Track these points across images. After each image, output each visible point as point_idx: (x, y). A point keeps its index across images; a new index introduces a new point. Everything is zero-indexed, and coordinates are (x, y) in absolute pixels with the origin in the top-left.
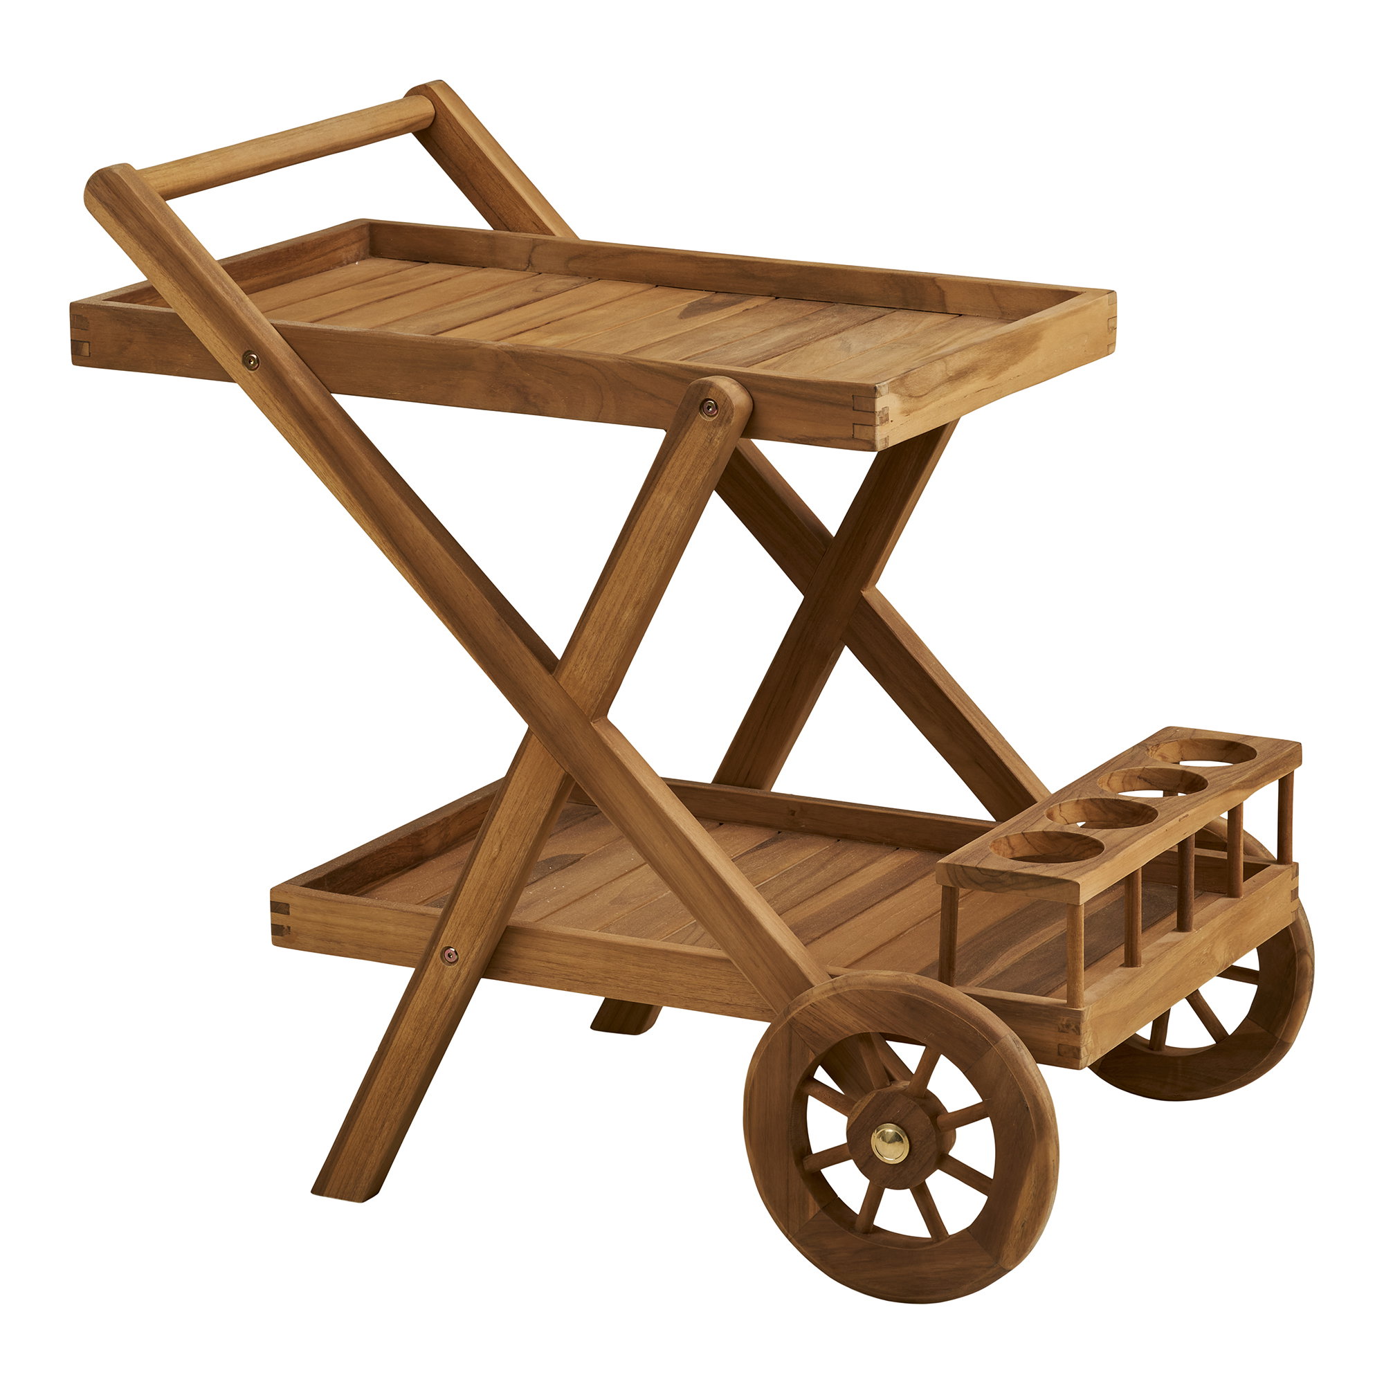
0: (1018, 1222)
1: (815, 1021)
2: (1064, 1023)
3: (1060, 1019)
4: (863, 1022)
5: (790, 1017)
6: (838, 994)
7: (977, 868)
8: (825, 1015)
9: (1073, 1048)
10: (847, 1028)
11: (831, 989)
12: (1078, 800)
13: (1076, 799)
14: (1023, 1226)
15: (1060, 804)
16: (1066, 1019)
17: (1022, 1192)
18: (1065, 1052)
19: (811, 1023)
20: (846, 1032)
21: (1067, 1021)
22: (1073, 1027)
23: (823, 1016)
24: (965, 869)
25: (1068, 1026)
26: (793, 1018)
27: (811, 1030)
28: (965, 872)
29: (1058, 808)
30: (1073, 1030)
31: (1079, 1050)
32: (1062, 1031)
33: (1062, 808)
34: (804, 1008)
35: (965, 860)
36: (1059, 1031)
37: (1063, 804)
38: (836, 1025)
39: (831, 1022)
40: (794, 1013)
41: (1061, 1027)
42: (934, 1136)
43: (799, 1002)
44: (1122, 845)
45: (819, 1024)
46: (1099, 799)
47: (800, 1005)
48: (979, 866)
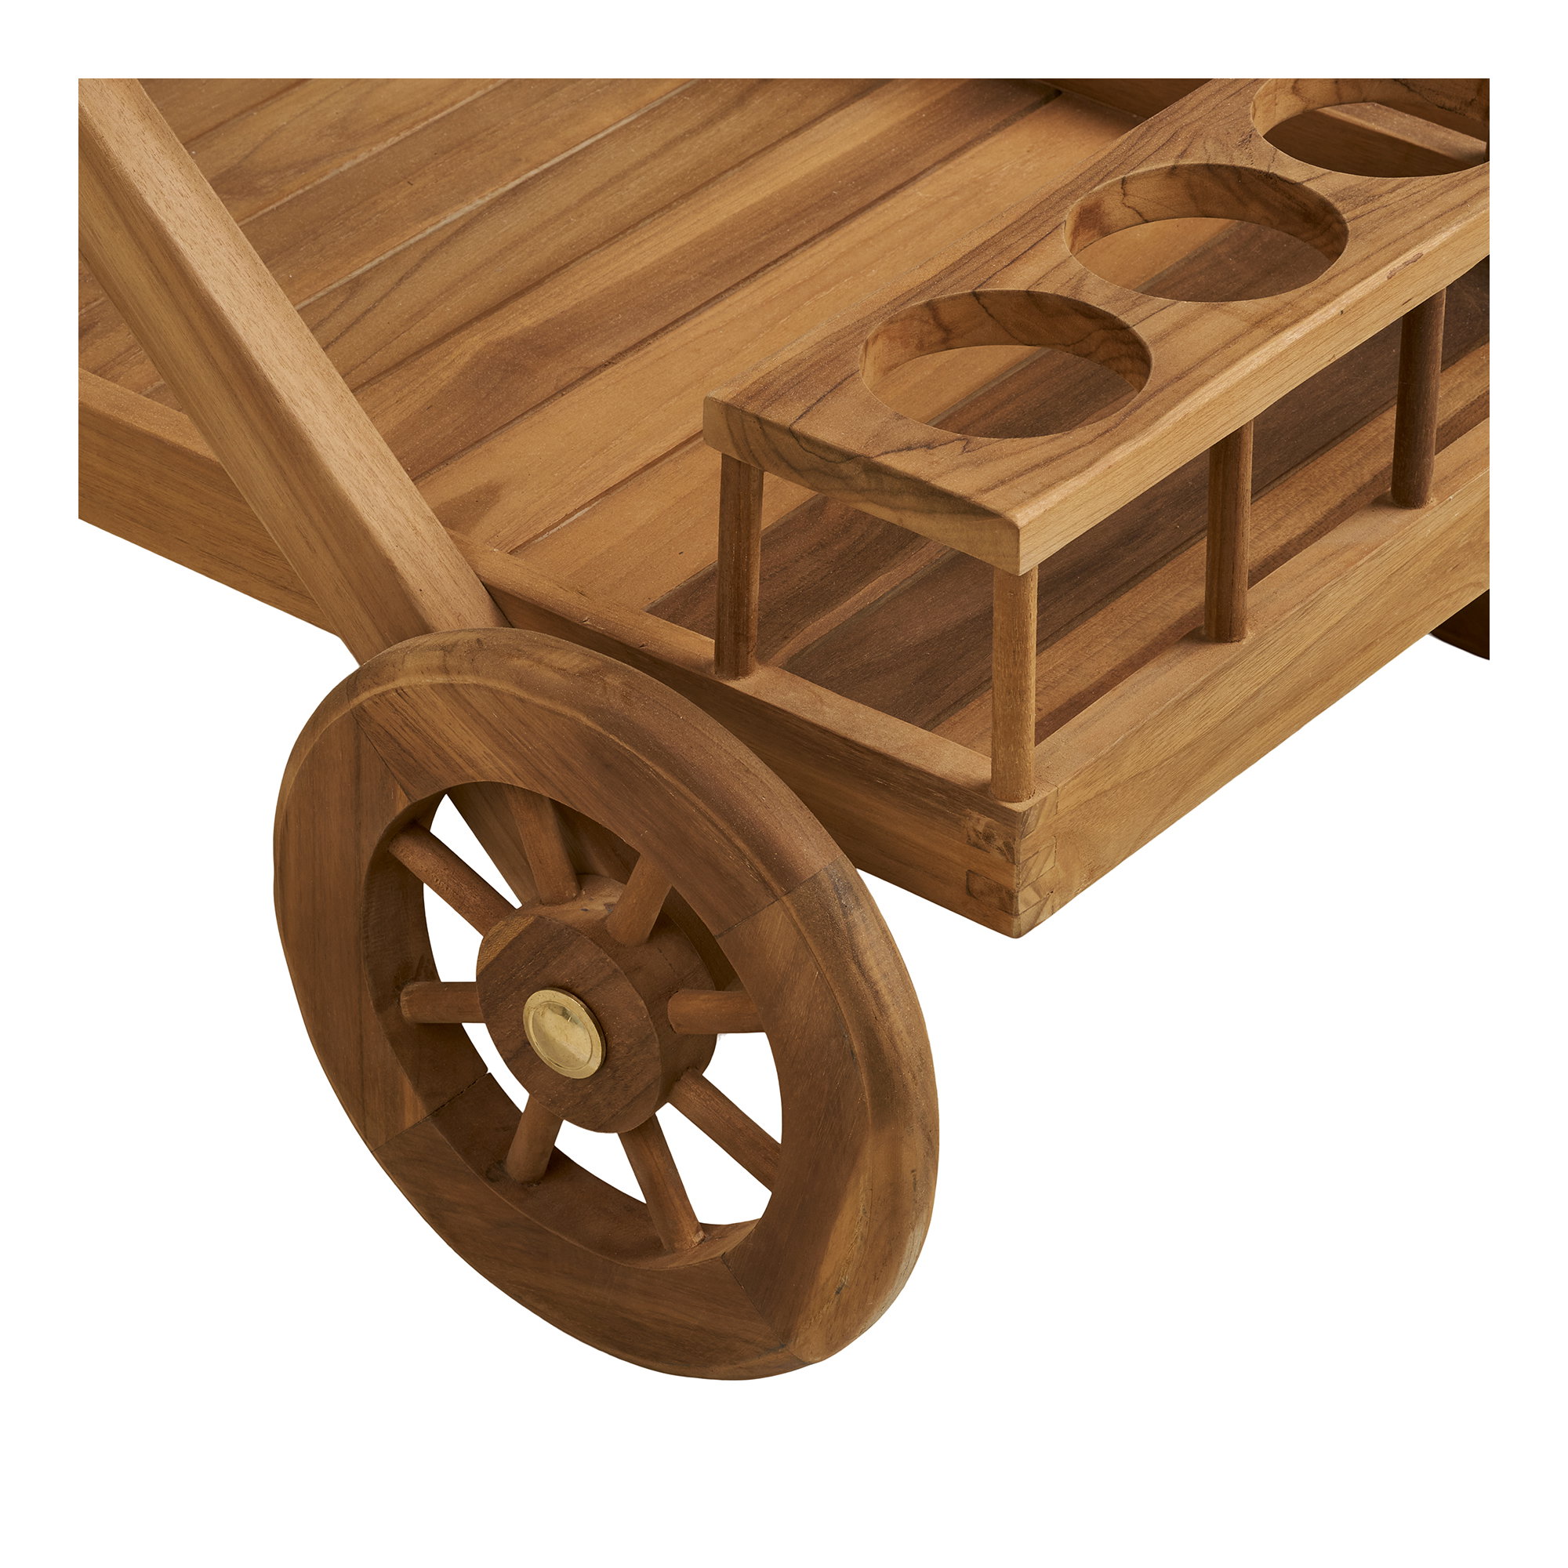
0: (828, 1280)
1: (406, 728)
2: (980, 828)
3: (971, 818)
4: (506, 763)
5: (356, 702)
6: (452, 685)
7: (790, 432)
8: (425, 721)
9: (999, 888)
10: (472, 763)
11: (439, 667)
12: (1174, 168)
13: (1171, 163)
14: (838, 1293)
15: (1124, 181)
16: (985, 820)
17: (838, 1223)
18: (982, 893)
19: (399, 730)
20: (471, 772)
21: (987, 826)
22: (1000, 843)
23: (422, 723)
24: (768, 430)
25: (988, 838)
26: (361, 706)
27: (399, 745)
28: (765, 435)
29: (1118, 188)
30: (998, 848)
31: (1012, 896)
32: (976, 845)
33: (1130, 188)
34: (383, 694)
35: (777, 398)
36: (968, 843)
37: (1134, 177)
38: (448, 750)
39: (439, 741)
40: (364, 696)
41: (972, 834)
42: (657, 1046)
43: (377, 675)
44: (1194, 375)
45: (414, 736)
46: (1227, 167)
47: (378, 684)
48: (796, 427)
